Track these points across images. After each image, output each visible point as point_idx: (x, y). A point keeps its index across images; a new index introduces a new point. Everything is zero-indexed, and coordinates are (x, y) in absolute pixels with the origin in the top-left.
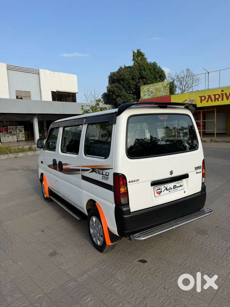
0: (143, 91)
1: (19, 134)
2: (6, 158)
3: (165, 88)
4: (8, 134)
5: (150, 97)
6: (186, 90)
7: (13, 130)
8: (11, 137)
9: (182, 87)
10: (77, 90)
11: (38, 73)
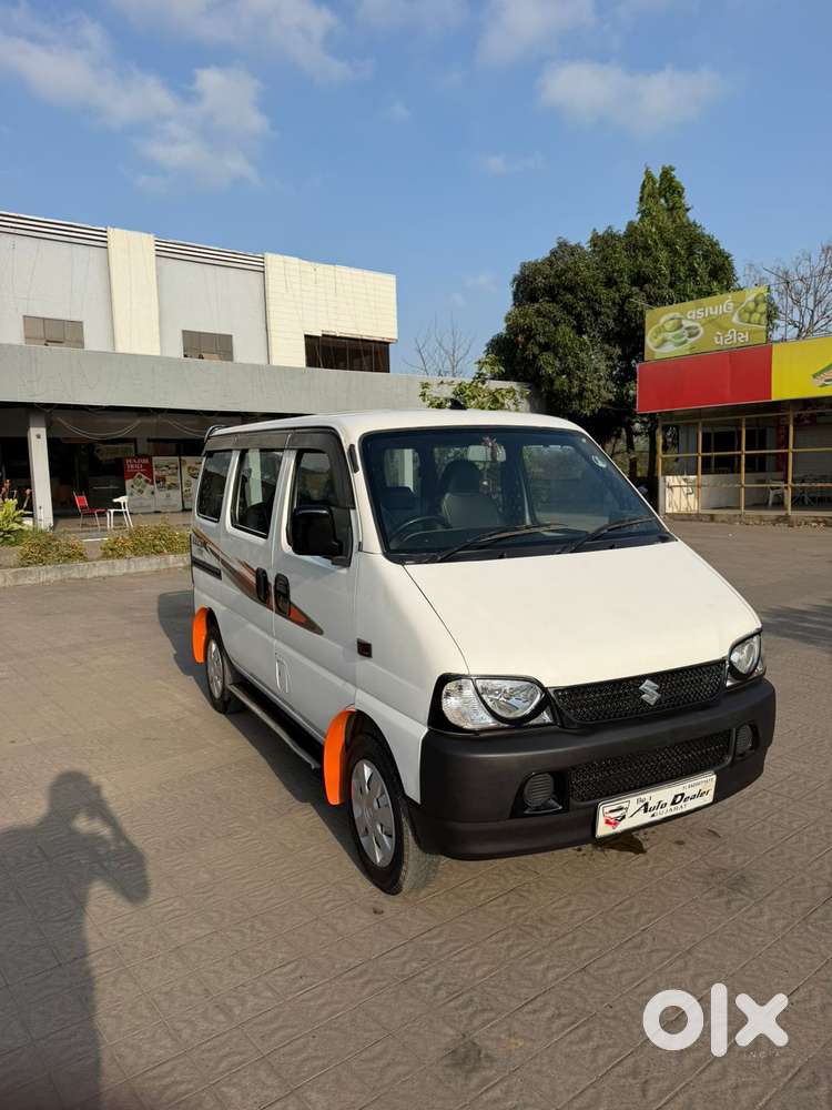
0: (656, 326)
1: (189, 485)
2: (155, 567)
3: (747, 315)
4: (152, 483)
5: (684, 350)
6: (816, 328)
7: (170, 472)
8: (161, 495)
9: (802, 316)
10: (395, 330)
11: (262, 269)
